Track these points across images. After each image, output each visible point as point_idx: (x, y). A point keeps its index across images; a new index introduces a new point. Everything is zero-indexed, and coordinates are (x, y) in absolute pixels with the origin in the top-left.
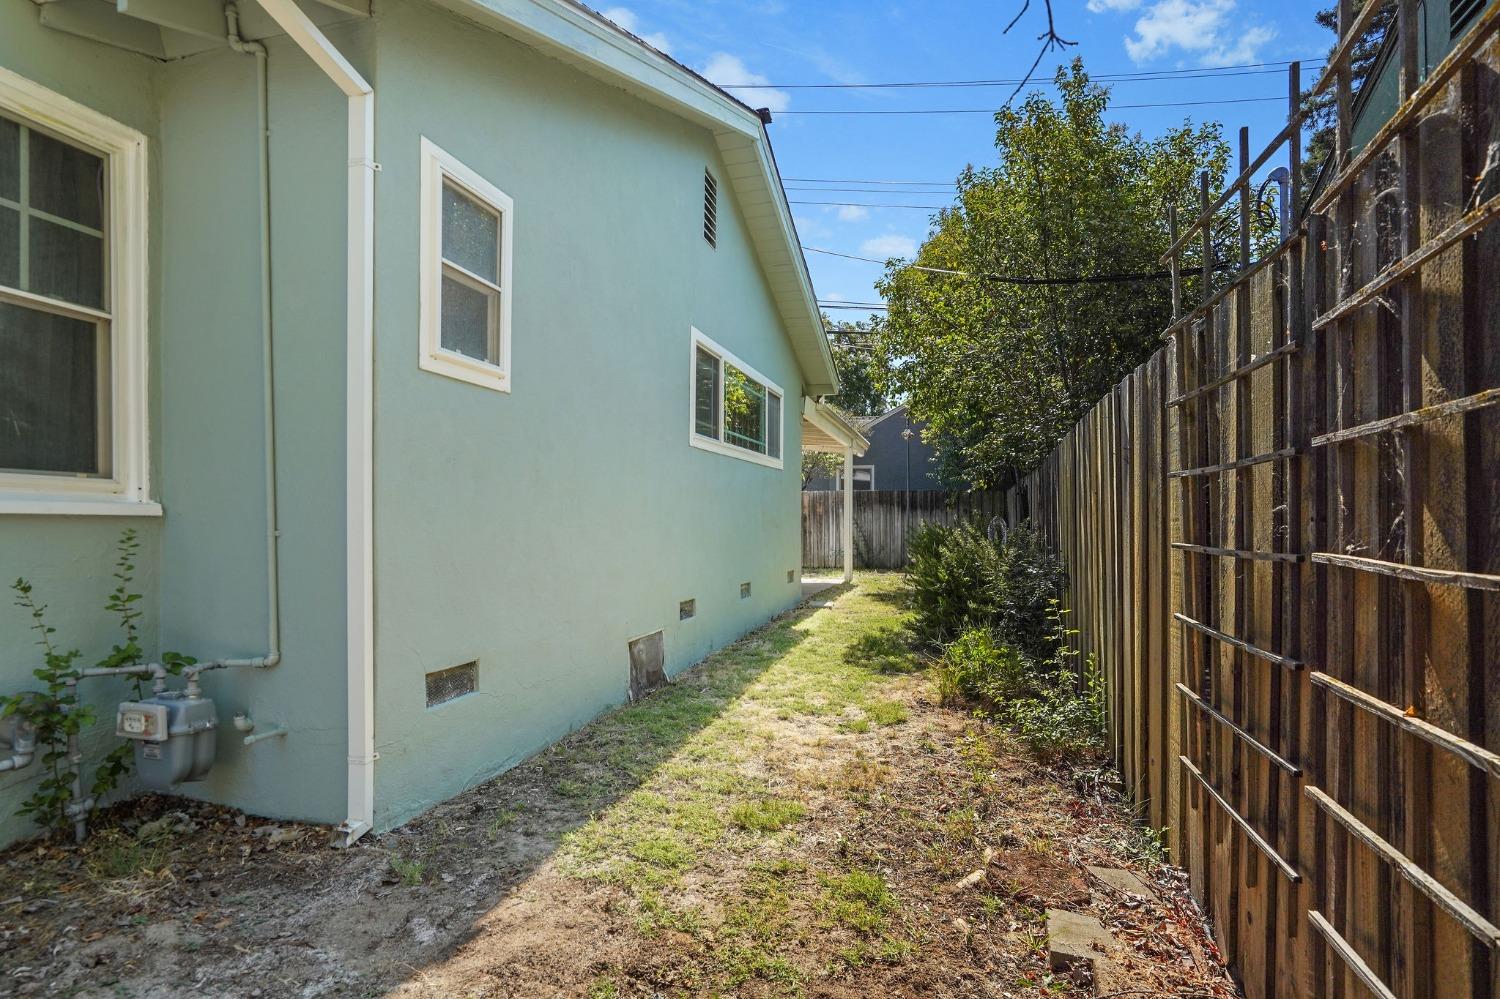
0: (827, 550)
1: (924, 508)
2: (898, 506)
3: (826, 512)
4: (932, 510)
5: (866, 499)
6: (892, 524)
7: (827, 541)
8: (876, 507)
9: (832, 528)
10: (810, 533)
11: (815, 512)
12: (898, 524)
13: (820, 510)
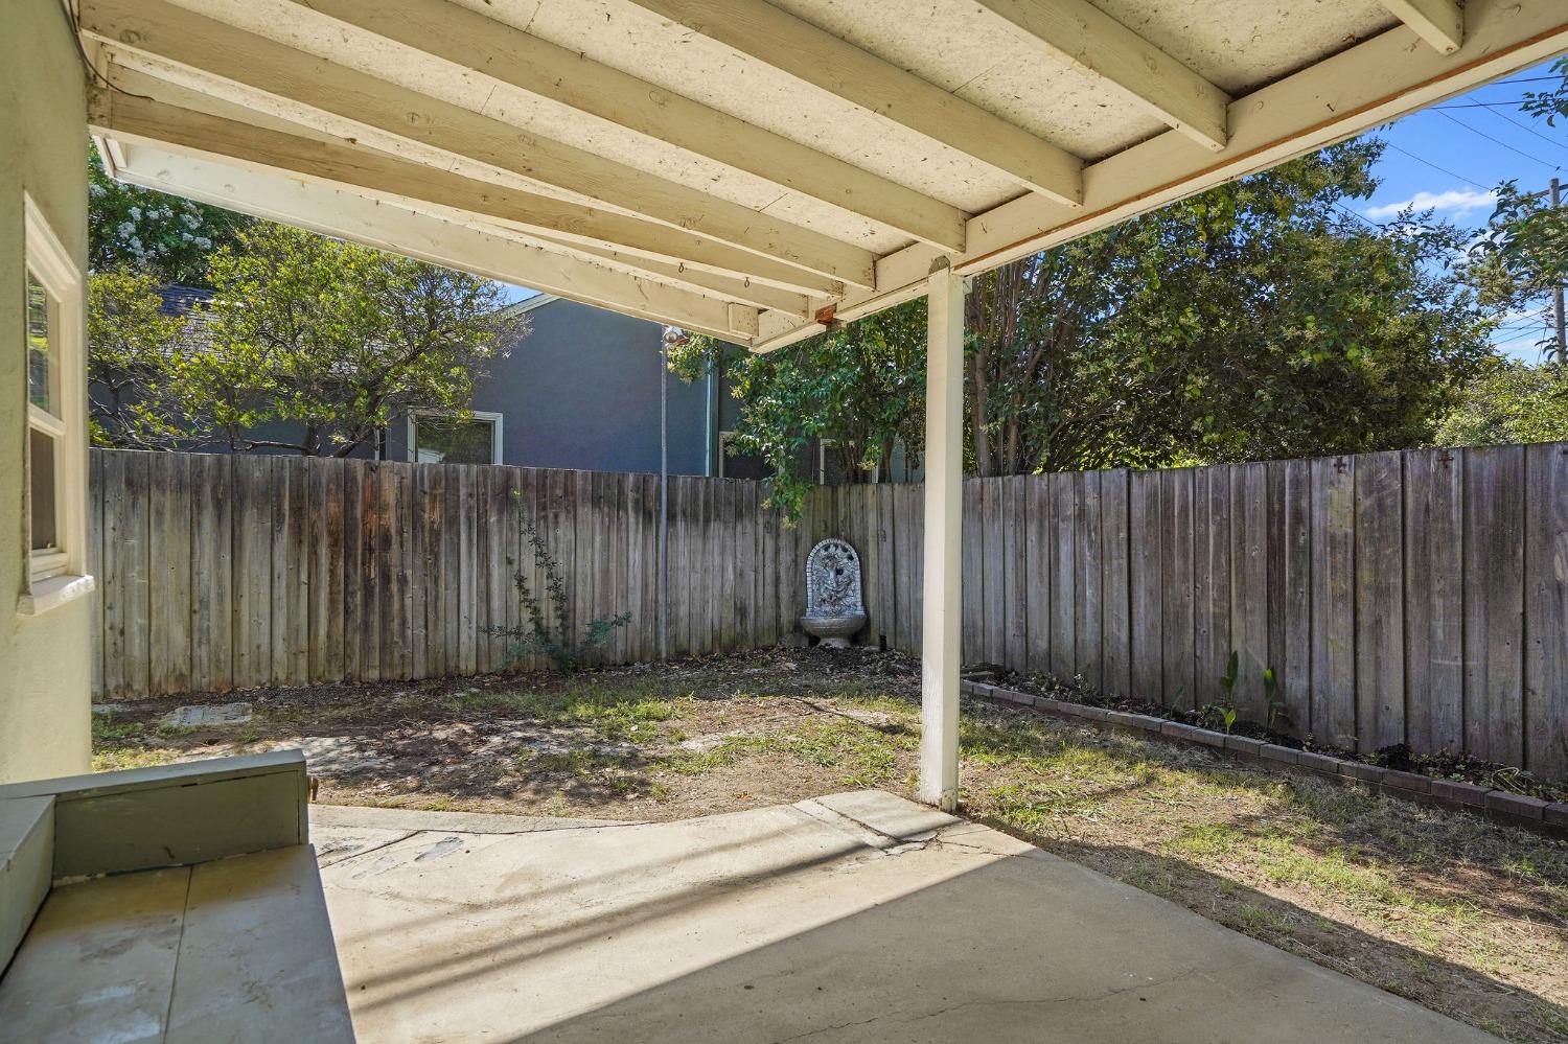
0: (451, 627)
1: (691, 517)
2: (636, 512)
3: (452, 522)
4: (707, 521)
5: (559, 492)
6: (624, 554)
7: (453, 602)
8: (585, 511)
9: (468, 568)
10: (403, 580)
11: (417, 521)
12: (635, 556)
13: (433, 515)
